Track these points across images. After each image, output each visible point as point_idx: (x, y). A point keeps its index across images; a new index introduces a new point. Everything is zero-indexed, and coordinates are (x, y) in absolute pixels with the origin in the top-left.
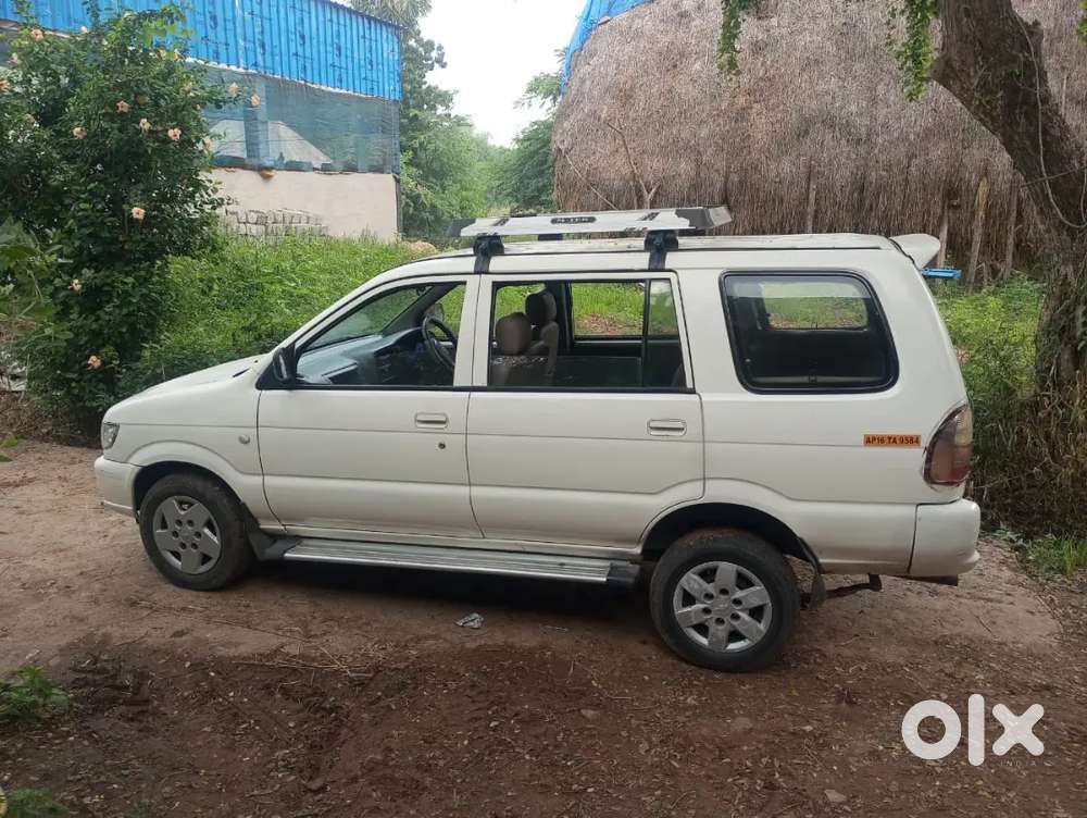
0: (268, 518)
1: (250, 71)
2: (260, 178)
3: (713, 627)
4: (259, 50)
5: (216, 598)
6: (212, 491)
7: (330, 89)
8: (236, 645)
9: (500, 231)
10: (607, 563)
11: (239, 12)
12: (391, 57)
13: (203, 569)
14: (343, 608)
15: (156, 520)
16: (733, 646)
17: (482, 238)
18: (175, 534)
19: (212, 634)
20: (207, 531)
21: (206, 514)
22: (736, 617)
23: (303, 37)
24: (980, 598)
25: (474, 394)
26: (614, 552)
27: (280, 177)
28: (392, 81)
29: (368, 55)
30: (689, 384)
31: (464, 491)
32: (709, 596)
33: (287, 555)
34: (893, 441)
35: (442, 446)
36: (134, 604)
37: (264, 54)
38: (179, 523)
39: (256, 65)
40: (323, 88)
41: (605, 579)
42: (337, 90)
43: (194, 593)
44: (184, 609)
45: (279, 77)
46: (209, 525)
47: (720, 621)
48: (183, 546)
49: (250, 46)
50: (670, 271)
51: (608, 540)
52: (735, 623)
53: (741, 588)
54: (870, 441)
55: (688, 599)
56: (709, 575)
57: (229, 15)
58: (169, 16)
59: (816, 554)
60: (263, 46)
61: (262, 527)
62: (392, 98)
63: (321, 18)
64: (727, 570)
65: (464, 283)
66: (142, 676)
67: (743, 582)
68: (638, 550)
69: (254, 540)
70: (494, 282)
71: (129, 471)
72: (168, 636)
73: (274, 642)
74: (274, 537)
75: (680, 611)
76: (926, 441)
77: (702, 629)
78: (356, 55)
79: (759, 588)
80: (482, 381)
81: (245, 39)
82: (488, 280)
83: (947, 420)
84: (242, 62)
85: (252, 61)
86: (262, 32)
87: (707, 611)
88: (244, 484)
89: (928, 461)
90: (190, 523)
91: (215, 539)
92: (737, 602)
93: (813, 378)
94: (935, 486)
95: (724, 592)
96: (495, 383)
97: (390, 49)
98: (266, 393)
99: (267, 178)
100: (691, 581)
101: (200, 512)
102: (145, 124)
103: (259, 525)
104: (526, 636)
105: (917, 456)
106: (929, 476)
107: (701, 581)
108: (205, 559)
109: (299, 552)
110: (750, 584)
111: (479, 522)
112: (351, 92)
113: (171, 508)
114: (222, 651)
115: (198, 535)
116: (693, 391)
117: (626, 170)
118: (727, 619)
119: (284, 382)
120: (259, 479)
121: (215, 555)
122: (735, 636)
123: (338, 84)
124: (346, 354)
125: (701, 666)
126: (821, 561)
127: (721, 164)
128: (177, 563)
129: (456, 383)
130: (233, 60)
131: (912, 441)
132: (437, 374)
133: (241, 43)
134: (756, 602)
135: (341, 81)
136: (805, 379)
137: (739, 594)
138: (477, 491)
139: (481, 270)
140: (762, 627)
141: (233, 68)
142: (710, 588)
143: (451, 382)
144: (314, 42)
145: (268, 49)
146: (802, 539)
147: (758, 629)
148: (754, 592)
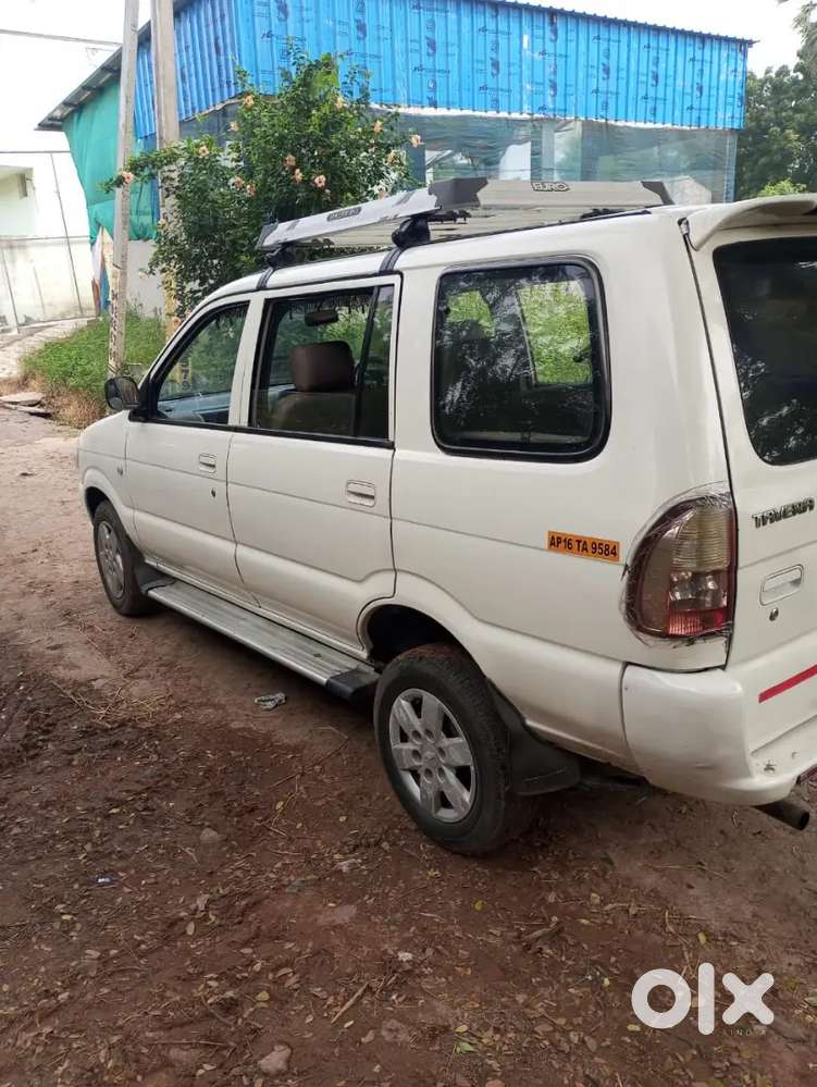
0: (147, 553)
1: (536, 116)
3: (425, 780)
4: (549, 92)
7: (641, 125)
10: (354, 665)
11: (527, 53)
12: (731, 78)
13: (119, 594)
16: (443, 813)
18: (107, 557)
19: (75, 653)
20: (118, 558)
21: (116, 541)
22: (441, 772)
23: (607, 70)
25: (235, 435)
28: (729, 108)
29: (697, 79)
30: (391, 438)
32: (417, 735)
33: (151, 593)
34: (583, 546)
35: (214, 494)
37: (554, 95)
38: (107, 546)
39: (544, 108)
40: (630, 124)
41: (326, 681)
42: (650, 125)
46: (118, 551)
47: (429, 773)
49: (537, 88)
50: (398, 273)
52: (442, 782)
53: (447, 736)
54: (558, 542)
55: (402, 735)
56: (417, 706)
57: (515, 59)
59: (525, 715)
60: (554, 87)
61: (147, 561)
62: (721, 128)
63: (634, 46)
67: (448, 727)
68: (364, 654)
69: (140, 576)
70: (268, 301)
72: (51, 645)
73: (95, 673)
75: (396, 745)
77: (416, 776)
78: (679, 82)
80: (244, 423)
81: (532, 84)
82: (263, 298)
84: (527, 108)
85: (539, 105)
86: (555, 73)
87: (417, 755)
88: (124, 513)
90: (112, 548)
91: (122, 566)
92: (443, 752)
93: (526, 435)
95: (430, 733)
97: (732, 67)
100: (402, 708)
101: (114, 539)
103: (144, 559)
107: (412, 712)
108: (120, 585)
110: (453, 732)
112: (669, 125)
113: (103, 530)
115: (115, 559)
116: (391, 446)
118: (435, 772)
120: (131, 512)
121: (123, 582)
122: (443, 800)
123: (649, 116)
129: (230, 422)
130: (515, 106)
131: (607, 550)
133: (528, 87)
134: (461, 761)
135: (654, 114)
137: (444, 742)
138: (243, 552)
139: (261, 287)
140: (468, 797)
141: (516, 115)
142: (418, 724)
143: (227, 420)
144: (623, 74)
145: (560, 89)
146: (493, 685)
147: (463, 801)
148: (454, 745)
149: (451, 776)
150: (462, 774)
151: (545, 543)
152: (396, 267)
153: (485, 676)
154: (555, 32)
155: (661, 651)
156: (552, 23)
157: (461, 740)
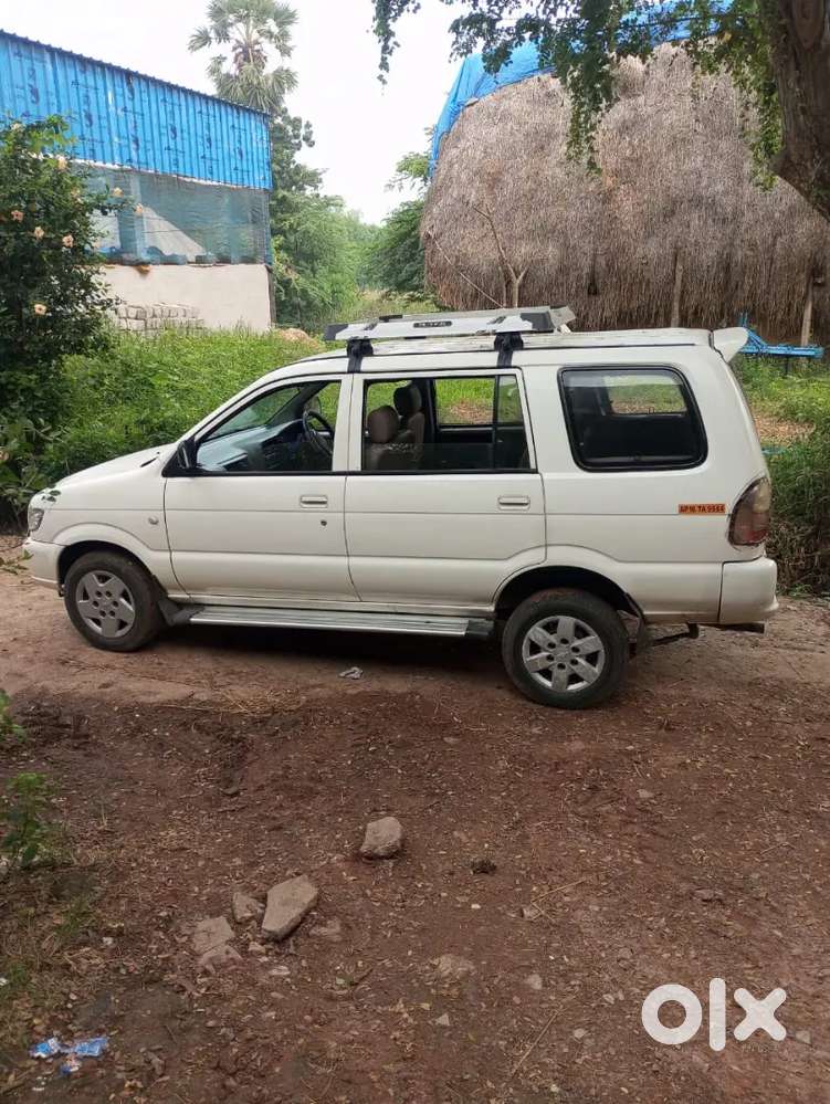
0: (175, 589)
1: (125, 167)
2: (138, 274)
3: (556, 672)
4: (133, 146)
5: (133, 657)
6: (127, 566)
7: (202, 182)
8: (155, 694)
9: (370, 334)
10: (465, 621)
11: (112, 109)
12: (260, 145)
13: (119, 633)
14: (241, 665)
15: (79, 592)
16: (572, 687)
17: (353, 341)
18: (96, 603)
19: (135, 686)
20: (123, 601)
21: (122, 586)
22: (574, 662)
23: (174, 130)
24: (794, 649)
25: (350, 478)
26: (472, 611)
27: (157, 271)
28: (261, 171)
29: (237, 145)
30: (533, 466)
31: (343, 561)
32: (552, 646)
33: (192, 619)
34: (703, 509)
35: (324, 523)
36: (64, 663)
37: (137, 149)
38: (99, 594)
39: (130, 160)
40: (195, 180)
41: (463, 633)
42: (209, 183)
43: (115, 654)
44: (107, 666)
45: (153, 172)
46: (125, 595)
47: (561, 666)
48: (103, 614)
49: (124, 142)
50: (515, 367)
51: (466, 600)
52: (574, 667)
53: (579, 638)
54: (684, 509)
55: (535, 649)
56: (551, 628)
57: (104, 114)
58: (55, 126)
59: (641, 606)
60: (136, 141)
61: (170, 596)
62: (263, 187)
63: (191, 111)
64: (567, 623)
65: (339, 381)
66: (80, 718)
67: (580, 633)
68: (491, 608)
69: (164, 608)
70: (365, 380)
71: (53, 551)
72: (96, 685)
73: (185, 690)
74: (180, 605)
75: (527, 658)
76: (729, 509)
77: (547, 673)
78: (226, 145)
79: (594, 637)
80: (357, 466)
81: (119, 137)
82: (359, 379)
83: (748, 490)
84: (117, 158)
85: (126, 158)
86: (135, 127)
87: (550, 658)
88: (154, 560)
89: (732, 525)
90: (109, 594)
91: (131, 608)
92: (575, 650)
93: (637, 458)
94: (738, 547)
95: (564, 641)
96: (368, 469)
97: (259, 137)
98: (169, 480)
99: (144, 273)
100: (537, 633)
101: (116, 584)
102: (39, 232)
103: (167, 594)
104: (397, 684)
105: (721, 522)
106: (733, 538)
107: (545, 633)
108: (122, 624)
109: (202, 617)
110: (585, 634)
111: (356, 588)
112: (221, 184)
113: (91, 581)
114: (143, 699)
115: (116, 604)
116: (535, 471)
117: (494, 255)
118: (567, 664)
119: (188, 470)
120: (166, 555)
121: (130, 620)
122: (574, 678)
123: (209, 176)
124: (237, 445)
125: (547, 705)
126: (645, 613)
127: (588, 248)
128: (98, 629)
129: (335, 469)
130: (108, 157)
131: (719, 509)
132: (317, 460)
133: (116, 139)
134: (592, 649)
135: (212, 173)
136: (632, 459)
137: (577, 643)
138: (354, 561)
139: (353, 370)
140: (597, 670)
141: (109, 165)
142: (553, 639)
143: (330, 467)
144: (185, 135)
145: (141, 144)
147: (593, 672)
148: (589, 642)
149: (582, 661)
150: (592, 658)
151: (676, 510)
152: (513, 364)
154: (132, 91)
155: (745, 551)
156: (129, 83)
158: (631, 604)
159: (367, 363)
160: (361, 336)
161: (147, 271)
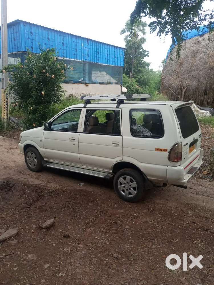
0: (45, 158)
1: (85, 61)
2: (85, 86)
3: (126, 191)
4: (87, 56)
5: (36, 173)
6: (34, 150)
7: (105, 64)
8: (34, 182)
9: (90, 98)
10: (106, 174)
11: (82, 48)
12: (121, 56)
13: (34, 167)
15: (27, 156)
16: (130, 196)
18: (30, 159)
19: (31, 179)
20: (35, 159)
22: (130, 189)
23: (98, 52)
25: (81, 134)
26: (107, 172)
27: (90, 86)
28: (121, 62)
29: (115, 56)
30: (121, 134)
31: (78, 155)
32: (125, 183)
33: (48, 166)
34: (161, 150)
35: (74, 145)
36: (20, 172)
37: (88, 57)
38: (31, 157)
39: (86, 59)
40: (103, 64)
41: (103, 177)
42: (106, 65)
43: (32, 172)
44: (29, 174)
45: (92, 62)
46: (35, 158)
47: (127, 190)
48: (31, 162)
49: (85, 55)
51: (105, 169)
52: (130, 190)
53: (131, 182)
54: (157, 150)
55: (121, 184)
56: (125, 179)
57: (80, 48)
59: (147, 176)
60: (88, 55)
62: (121, 66)
63: (103, 48)
64: (128, 177)
65: (81, 110)
66: (13, 185)
67: (132, 181)
68: (111, 171)
69: (43, 162)
70: (87, 110)
71: (23, 146)
72: (23, 178)
73: (40, 183)
74: (47, 162)
75: (119, 186)
76: (168, 151)
77: (123, 191)
78: (112, 56)
80: (82, 131)
81: (84, 54)
82: (86, 109)
83: (174, 146)
84: (83, 59)
85: (85, 59)
86: (88, 52)
87: (124, 187)
88: (40, 150)
89: (169, 155)
90: (32, 157)
91: (36, 161)
92: (130, 185)
94: (171, 162)
95: (128, 183)
96: (85, 131)
97: (122, 54)
98: (45, 131)
99: (87, 86)
100: (121, 179)
101: (34, 155)
103: (43, 159)
104: (90, 189)
105: (166, 154)
106: (170, 159)
107: (123, 180)
108: (35, 165)
111: (80, 162)
112: (110, 65)
113: (29, 154)
114: (31, 183)
115: (33, 160)
116: (122, 136)
118: (128, 189)
119: (48, 129)
120: (43, 149)
121: (36, 165)
122: (130, 194)
125: (123, 200)
126: (148, 178)
128: (30, 165)
129: (78, 131)
130: (80, 59)
131: (165, 150)
133: (83, 55)
134: (134, 186)
135: (107, 62)
137: (131, 184)
138: (81, 155)
139: (85, 107)
140: (135, 192)
141: (80, 61)
142: (125, 182)
143: (77, 131)
144: (101, 53)
145: (89, 55)
146: (143, 172)
147: (134, 193)
148: (134, 184)
149: (132, 189)
150: (134, 189)
151: (155, 150)
152: (120, 107)
153: (141, 171)
154: (88, 43)
155: (174, 163)
156: (87, 42)
157: (135, 183)
158: (144, 175)
159: (88, 105)
160: (88, 99)
161: (88, 85)
